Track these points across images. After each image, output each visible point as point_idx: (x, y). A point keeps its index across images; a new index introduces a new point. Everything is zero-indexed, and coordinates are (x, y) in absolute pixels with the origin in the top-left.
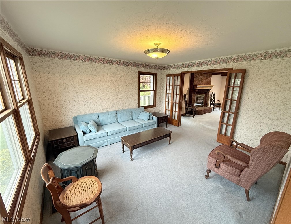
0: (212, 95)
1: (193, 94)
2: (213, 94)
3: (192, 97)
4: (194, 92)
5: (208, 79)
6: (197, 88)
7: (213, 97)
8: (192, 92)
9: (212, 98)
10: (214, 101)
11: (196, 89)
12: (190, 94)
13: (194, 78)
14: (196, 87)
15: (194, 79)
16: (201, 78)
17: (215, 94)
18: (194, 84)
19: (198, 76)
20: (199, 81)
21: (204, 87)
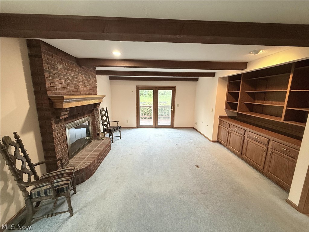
0: (104, 113)
1: (54, 126)
2: (105, 111)
3: (52, 134)
4: (58, 117)
5: (90, 81)
6: (66, 106)
7: (106, 116)
8: (49, 119)
9: (105, 118)
10: (109, 123)
11: (62, 110)
12: (41, 127)
13: (42, 71)
14: (62, 102)
15: (46, 75)
16: (73, 77)
17: (107, 110)
18: (49, 93)
19: (60, 67)
20: (69, 83)
21: (87, 100)
